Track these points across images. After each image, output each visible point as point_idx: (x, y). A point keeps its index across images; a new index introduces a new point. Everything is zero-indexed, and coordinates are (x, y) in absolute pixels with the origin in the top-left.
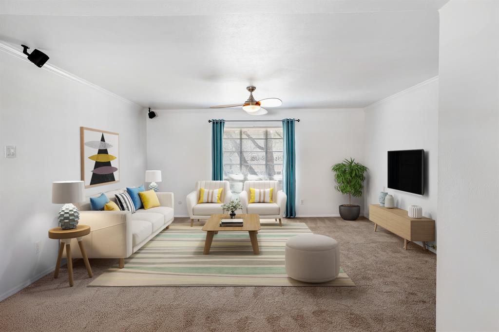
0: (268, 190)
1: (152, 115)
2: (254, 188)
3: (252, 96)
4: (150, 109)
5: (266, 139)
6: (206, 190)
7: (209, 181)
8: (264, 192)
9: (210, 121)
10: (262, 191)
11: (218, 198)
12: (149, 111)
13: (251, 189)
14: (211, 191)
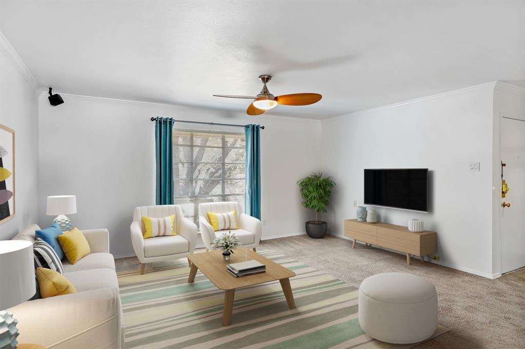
0: (231, 213)
1: (55, 100)
2: (211, 212)
3: (265, 88)
4: (51, 89)
5: (223, 148)
6: (154, 220)
7: (152, 207)
8: (229, 217)
9: (153, 119)
10: (225, 214)
11: (172, 229)
12: (50, 92)
13: (210, 213)
14: (161, 220)
